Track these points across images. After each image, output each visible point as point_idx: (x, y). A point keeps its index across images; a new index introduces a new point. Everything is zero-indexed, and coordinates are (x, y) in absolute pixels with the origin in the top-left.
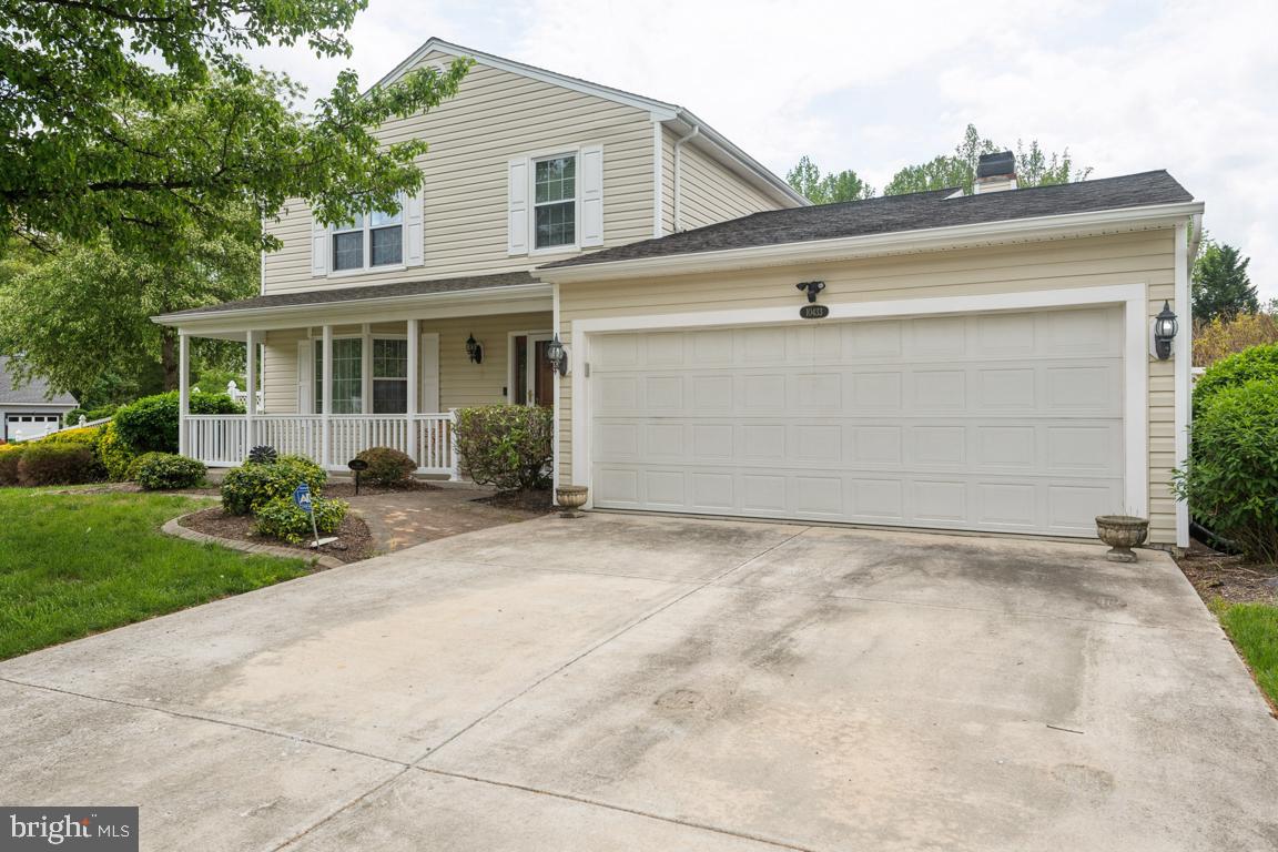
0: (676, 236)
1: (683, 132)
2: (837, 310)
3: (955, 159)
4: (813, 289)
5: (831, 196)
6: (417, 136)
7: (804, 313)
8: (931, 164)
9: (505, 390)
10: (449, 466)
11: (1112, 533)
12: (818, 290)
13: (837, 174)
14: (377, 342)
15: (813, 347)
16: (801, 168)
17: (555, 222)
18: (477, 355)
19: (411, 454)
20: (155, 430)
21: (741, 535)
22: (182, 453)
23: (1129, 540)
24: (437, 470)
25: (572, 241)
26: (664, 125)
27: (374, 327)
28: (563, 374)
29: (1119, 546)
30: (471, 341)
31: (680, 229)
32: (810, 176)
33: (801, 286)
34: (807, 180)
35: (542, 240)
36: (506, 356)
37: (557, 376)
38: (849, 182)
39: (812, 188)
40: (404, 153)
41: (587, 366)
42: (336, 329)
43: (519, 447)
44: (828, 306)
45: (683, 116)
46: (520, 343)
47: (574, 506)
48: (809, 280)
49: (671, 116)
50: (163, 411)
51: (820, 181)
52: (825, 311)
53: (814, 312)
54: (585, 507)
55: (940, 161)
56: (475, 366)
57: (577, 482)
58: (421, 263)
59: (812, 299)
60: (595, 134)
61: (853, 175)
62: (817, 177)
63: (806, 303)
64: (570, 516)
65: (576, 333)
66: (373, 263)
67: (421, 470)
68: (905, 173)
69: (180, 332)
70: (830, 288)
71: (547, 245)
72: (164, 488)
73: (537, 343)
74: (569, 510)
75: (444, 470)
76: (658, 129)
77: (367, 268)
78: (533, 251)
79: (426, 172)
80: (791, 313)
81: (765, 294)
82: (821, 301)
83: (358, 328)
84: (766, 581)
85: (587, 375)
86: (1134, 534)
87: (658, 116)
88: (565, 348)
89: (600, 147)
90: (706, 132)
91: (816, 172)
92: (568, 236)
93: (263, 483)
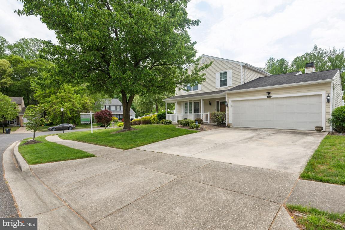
0: (245, 84)
1: (246, 67)
2: (273, 96)
3: (311, 53)
4: (269, 93)
5: (278, 64)
6: (204, 73)
7: (267, 97)
8: (304, 55)
9: (215, 110)
10: (208, 121)
11: (317, 129)
12: (270, 93)
13: (279, 59)
14: (195, 103)
15: (269, 102)
16: (270, 59)
17: (223, 83)
18: (210, 104)
19: (202, 119)
20: (162, 116)
21: (257, 130)
22: (166, 119)
23: (319, 130)
24: (206, 122)
25: (227, 85)
26: (243, 66)
27: (194, 100)
28: (227, 107)
29: (318, 130)
30: (210, 102)
31: (245, 83)
32: (273, 60)
33: (267, 93)
34: (272, 61)
35: (221, 85)
36: (215, 104)
37: (226, 107)
38: (283, 61)
39: (273, 63)
40: (203, 75)
41: (231, 106)
42: (189, 101)
43: (221, 118)
44: (272, 96)
45: (247, 65)
46: (218, 102)
47: (230, 126)
48: (268, 92)
49: (244, 64)
50: (163, 114)
51: (275, 61)
52: (271, 97)
53: (269, 97)
54: (231, 126)
55: (307, 54)
56: (210, 106)
57: (230, 123)
58: (201, 90)
59: (269, 95)
60: (231, 68)
61: (284, 59)
62: (274, 61)
63: (268, 95)
64: (229, 128)
65: (229, 101)
66: (193, 90)
67: (204, 122)
68: (297, 58)
69: (166, 102)
70: (272, 93)
71: (222, 86)
72: (167, 124)
73: (221, 102)
74: (229, 127)
75: (207, 122)
76: (242, 66)
77: (192, 91)
78: (220, 87)
79: (206, 78)
80: (265, 97)
81: (261, 94)
82: (270, 95)
83: (192, 101)
84: (261, 133)
85: (231, 107)
86: (320, 129)
87: (242, 65)
88: (228, 103)
89: (231, 70)
90: (250, 66)
91: (274, 59)
92: (226, 85)
93: (188, 122)
